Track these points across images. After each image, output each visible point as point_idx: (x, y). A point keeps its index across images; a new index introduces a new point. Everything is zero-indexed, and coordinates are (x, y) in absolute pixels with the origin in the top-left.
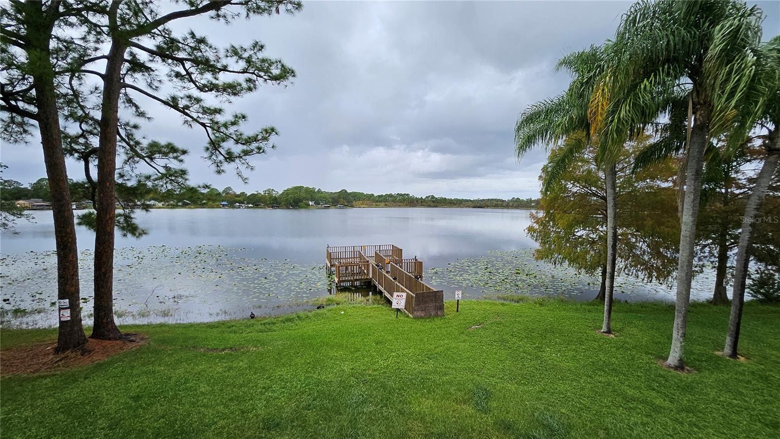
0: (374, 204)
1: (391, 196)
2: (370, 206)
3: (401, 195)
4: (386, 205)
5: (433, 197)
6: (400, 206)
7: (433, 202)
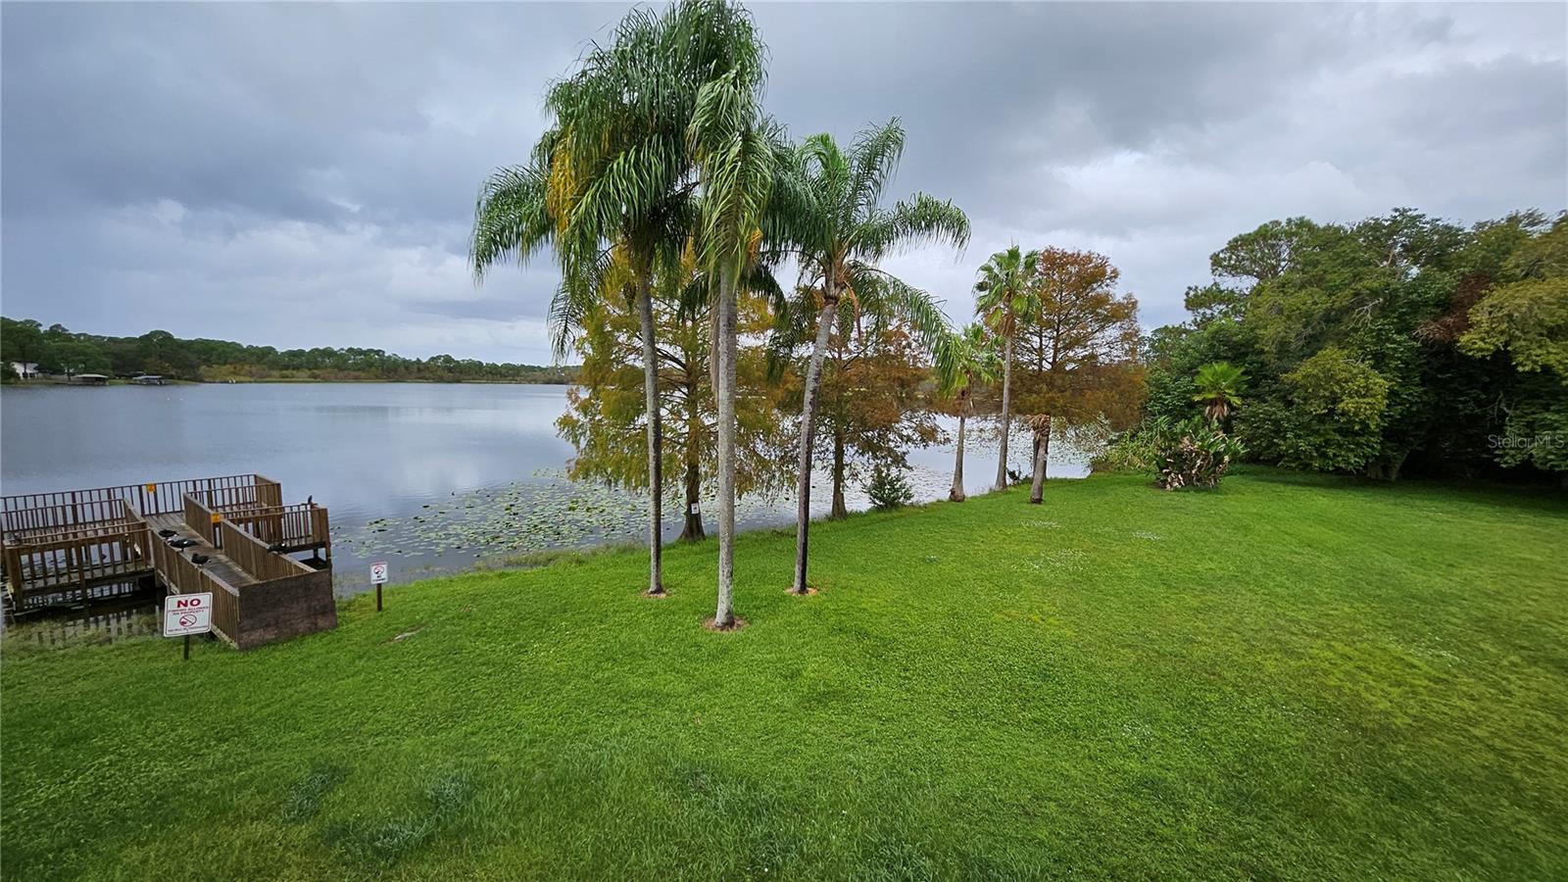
0: (276, 373)
1: (328, 353)
2: (261, 379)
3: (360, 352)
4: (315, 377)
5: (448, 359)
6: (357, 379)
7: (450, 370)
